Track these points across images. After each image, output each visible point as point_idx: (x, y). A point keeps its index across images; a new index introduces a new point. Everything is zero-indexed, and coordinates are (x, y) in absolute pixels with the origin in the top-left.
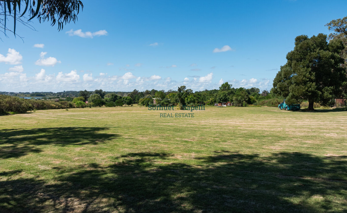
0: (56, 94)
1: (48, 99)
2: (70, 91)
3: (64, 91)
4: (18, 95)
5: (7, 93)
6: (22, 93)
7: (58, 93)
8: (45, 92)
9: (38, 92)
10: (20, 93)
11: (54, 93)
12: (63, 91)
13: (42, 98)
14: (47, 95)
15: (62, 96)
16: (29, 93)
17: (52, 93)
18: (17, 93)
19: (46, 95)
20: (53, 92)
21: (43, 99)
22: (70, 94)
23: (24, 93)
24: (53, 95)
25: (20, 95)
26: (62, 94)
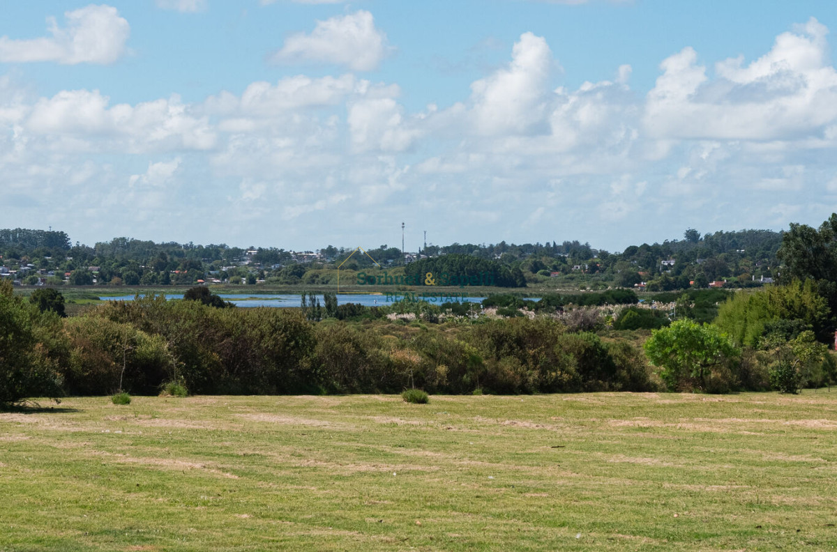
0: (614, 259)
1: (537, 308)
2: (739, 235)
3: (692, 235)
4: (309, 273)
5: (237, 254)
6: (343, 255)
7: (632, 251)
8: (528, 247)
9: (470, 248)
10: (330, 251)
11: (604, 255)
12: (681, 237)
13: (488, 304)
14: (539, 276)
15: (668, 285)
16: (396, 254)
17: (579, 252)
18: (308, 255)
19: (528, 274)
20: (593, 247)
21: (492, 312)
22: (742, 263)
23: (357, 255)
24: (593, 268)
25: (324, 273)
26: (666, 264)
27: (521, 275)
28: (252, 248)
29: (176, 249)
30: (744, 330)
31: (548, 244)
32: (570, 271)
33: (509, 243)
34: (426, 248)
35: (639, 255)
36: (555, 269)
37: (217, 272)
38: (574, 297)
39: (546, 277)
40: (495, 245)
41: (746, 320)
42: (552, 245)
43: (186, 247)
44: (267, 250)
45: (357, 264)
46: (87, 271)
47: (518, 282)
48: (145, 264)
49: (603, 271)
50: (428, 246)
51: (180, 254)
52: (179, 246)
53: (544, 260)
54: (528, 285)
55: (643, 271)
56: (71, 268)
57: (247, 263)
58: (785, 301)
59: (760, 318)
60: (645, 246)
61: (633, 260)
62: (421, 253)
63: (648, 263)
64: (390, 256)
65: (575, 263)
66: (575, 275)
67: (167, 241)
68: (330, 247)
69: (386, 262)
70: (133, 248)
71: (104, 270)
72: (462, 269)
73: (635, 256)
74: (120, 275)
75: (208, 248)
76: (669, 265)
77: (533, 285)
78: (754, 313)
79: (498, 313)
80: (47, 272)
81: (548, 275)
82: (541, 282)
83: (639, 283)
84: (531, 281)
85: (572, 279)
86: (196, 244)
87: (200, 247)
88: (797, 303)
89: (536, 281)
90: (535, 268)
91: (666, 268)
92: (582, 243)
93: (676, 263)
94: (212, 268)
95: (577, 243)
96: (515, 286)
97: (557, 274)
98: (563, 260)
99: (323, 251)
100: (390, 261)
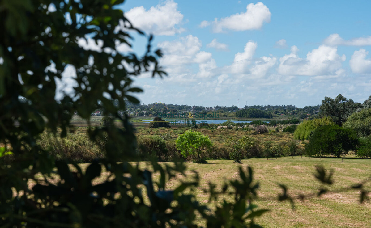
0: (301, 110)
14: (277, 115)
16: (236, 108)
17: (290, 108)
26: (316, 112)
27: (271, 115)
28: (194, 106)
29: (172, 106)
30: (305, 133)
31: (283, 106)
32: (287, 114)
33: (271, 105)
34: (245, 106)
35: (308, 109)
36: (282, 113)
37: (181, 113)
38: (281, 122)
39: (279, 116)
40: (267, 106)
41: (305, 129)
42: (284, 106)
43: (175, 105)
44: (198, 107)
45: (223, 111)
46: (143, 112)
47: (270, 117)
48: (160, 110)
49: (297, 114)
50: (246, 106)
51: (173, 108)
52: (173, 105)
53: (279, 110)
54: (273, 118)
55: (309, 114)
56: (138, 111)
57: (192, 110)
58: (319, 123)
59: (310, 129)
60: (310, 107)
61: (306, 111)
62: (244, 108)
63: (311, 112)
64: (234, 109)
65: (288, 111)
66: (288, 115)
67: (169, 104)
68: (217, 106)
69: (233, 111)
70: (159, 106)
71: (148, 112)
72: (253, 113)
73: (307, 109)
74: (152, 114)
75: (181, 106)
76: (317, 112)
77: (275, 118)
78: (308, 128)
79: (254, 126)
80: (131, 112)
81: (280, 115)
82: (278, 117)
83: (306, 117)
84: (274, 117)
85: (287, 116)
86: (178, 105)
87: (179, 105)
88: (324, 124)
89: (276, 117)
90: (276, 113)
91: (316, 113)
92: (293, 105)
93: (319, 112)
94: (180, 112)
95: (291, 105)
96: (269, 118)
97: (283, 114)
98: (285, 110)
99: (215, 107)
100: (234, 110)
